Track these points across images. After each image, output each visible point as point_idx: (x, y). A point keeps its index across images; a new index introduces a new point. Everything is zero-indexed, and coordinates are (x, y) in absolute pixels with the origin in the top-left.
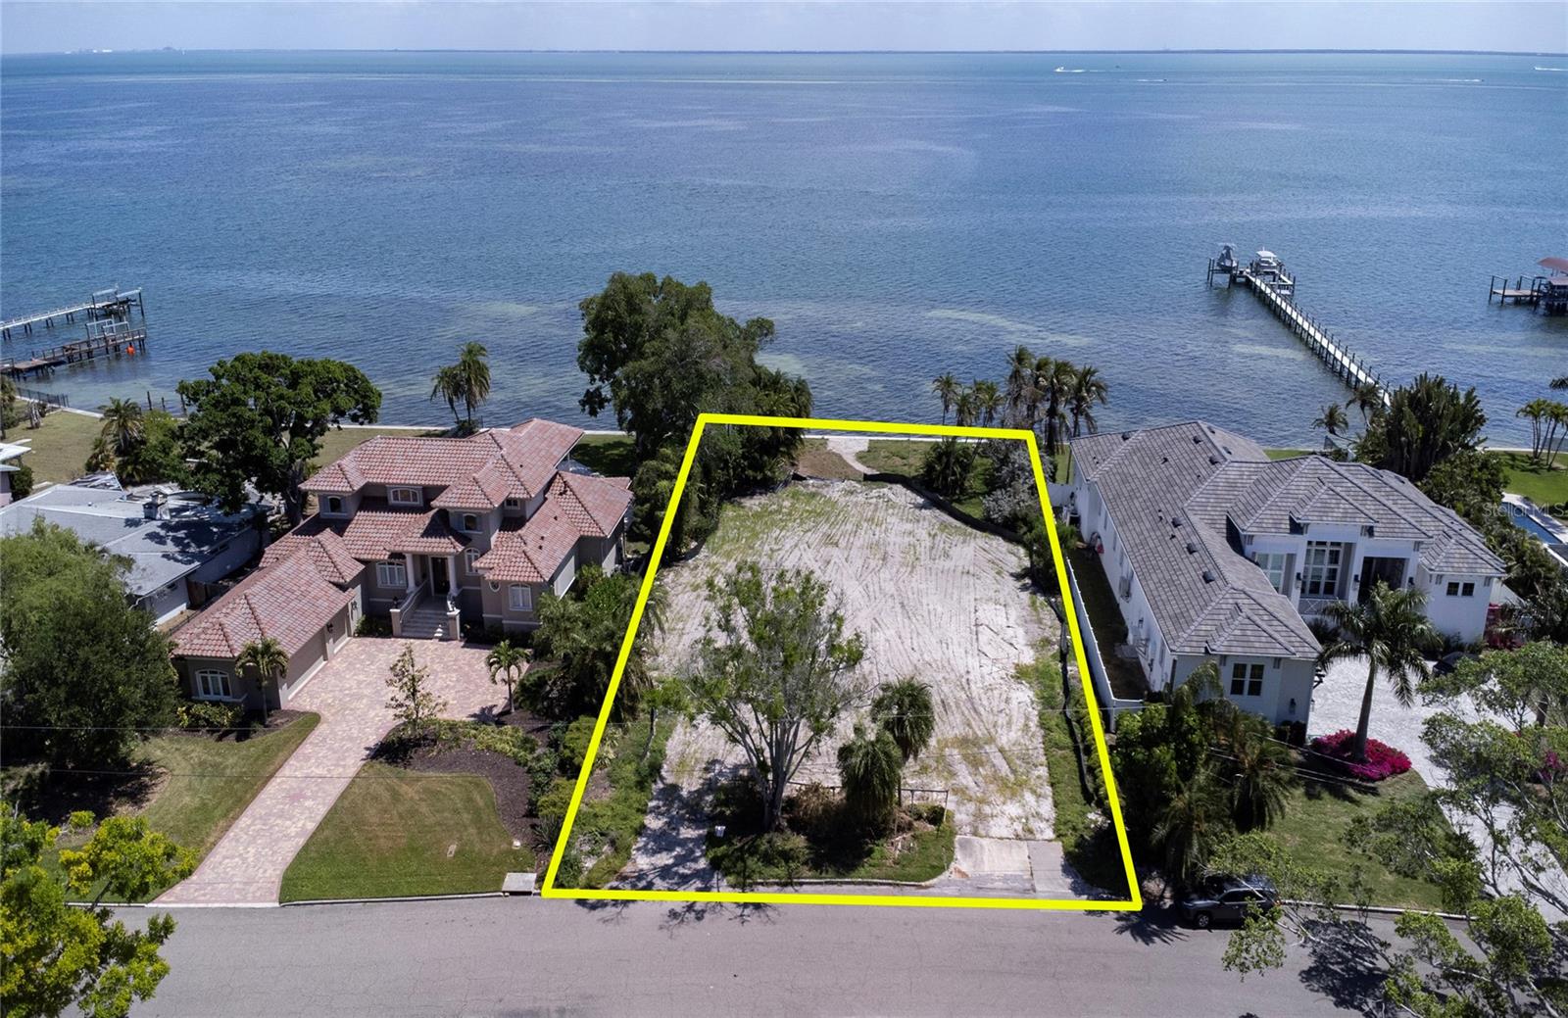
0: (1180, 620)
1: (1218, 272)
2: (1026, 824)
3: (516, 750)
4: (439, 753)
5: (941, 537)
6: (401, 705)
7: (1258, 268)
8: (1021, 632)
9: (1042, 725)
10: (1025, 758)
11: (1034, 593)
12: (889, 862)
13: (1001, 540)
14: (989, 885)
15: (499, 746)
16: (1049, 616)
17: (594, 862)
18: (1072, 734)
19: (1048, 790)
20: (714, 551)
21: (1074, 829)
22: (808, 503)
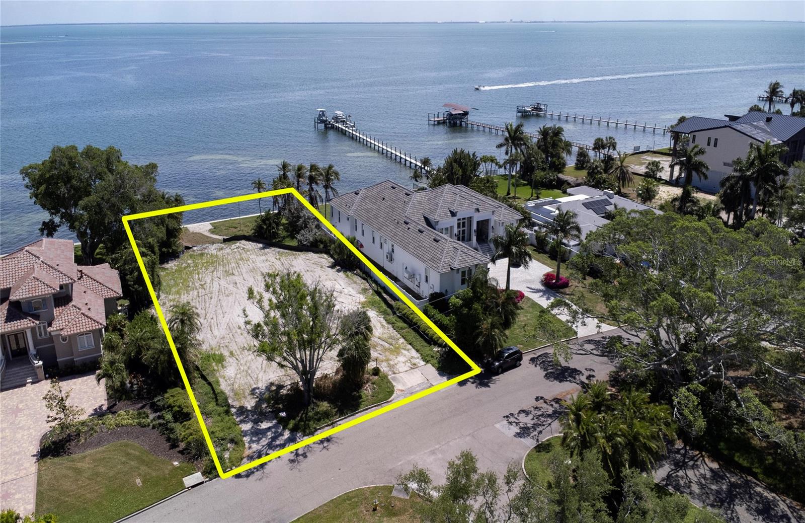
0: (434, 260)
1: (320, 123)
2: (411, 362)
3: (136, 421)
4: (86, 439)
5: (283, 259)
6: (56, 419)
7: (337, 119)
8: (350, 289)
9: (389, 323)
10: (391, 337)
11: (344, 271)
12: (370, 397)
13: (312, 254)
14: (414, 390)
15: (125, 422)
16: (358, 280)
17: (229, 454)
18: (405, 322)
19: (410, 347)
20: (168, 293)
21: (432, 357)
22: (202, 259)
